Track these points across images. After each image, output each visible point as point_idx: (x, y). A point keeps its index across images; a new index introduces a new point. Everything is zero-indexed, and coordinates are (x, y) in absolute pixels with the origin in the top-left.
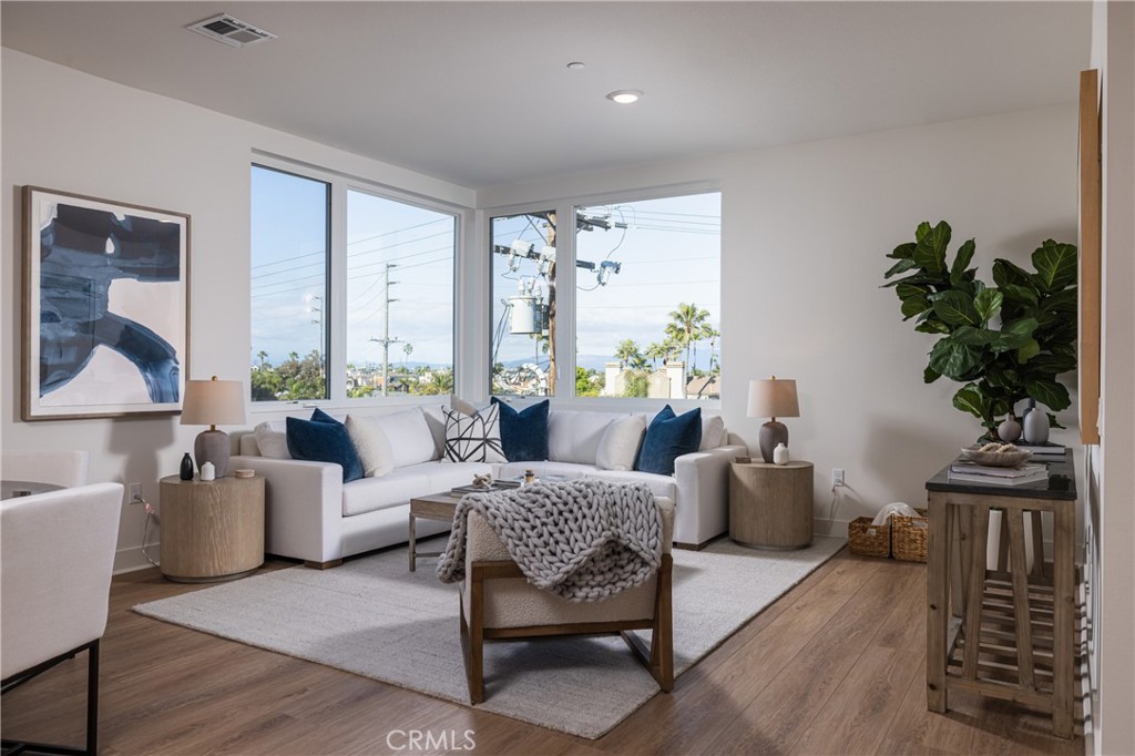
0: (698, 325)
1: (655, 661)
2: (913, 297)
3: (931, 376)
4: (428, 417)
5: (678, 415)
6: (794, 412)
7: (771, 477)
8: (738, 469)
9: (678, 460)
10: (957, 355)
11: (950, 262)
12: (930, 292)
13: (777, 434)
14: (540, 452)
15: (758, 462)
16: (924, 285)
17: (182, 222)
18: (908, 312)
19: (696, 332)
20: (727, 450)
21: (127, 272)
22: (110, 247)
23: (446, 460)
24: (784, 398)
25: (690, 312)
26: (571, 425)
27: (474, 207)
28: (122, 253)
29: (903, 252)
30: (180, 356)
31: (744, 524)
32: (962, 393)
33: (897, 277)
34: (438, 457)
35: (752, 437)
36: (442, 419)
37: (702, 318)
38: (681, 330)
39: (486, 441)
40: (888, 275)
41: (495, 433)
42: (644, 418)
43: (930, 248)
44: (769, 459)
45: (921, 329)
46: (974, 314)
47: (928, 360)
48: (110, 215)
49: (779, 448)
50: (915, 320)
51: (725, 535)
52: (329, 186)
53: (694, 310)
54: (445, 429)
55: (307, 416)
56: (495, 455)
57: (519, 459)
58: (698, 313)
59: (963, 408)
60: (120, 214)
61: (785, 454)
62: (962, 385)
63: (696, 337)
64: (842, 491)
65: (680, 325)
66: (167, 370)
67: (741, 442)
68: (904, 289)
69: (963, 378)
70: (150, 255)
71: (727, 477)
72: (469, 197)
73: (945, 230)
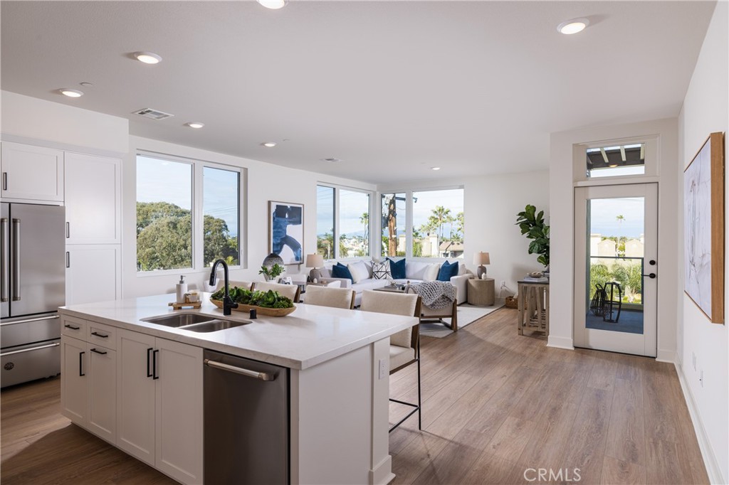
0: (444, 216)
1: (453, 327)
2: (524, 227)
3: (530, 253)
4: (365, 264)
5: (451, 264)
6: (488, 263)
7: (481, 283)
8: (470, 281)
9: (452, 278)
10: (537, 246)
11: (536, 216)
12: (530, 226)
13: (483, 270)
14: (403, 276)
15: (477, 279)
16: (528, 224)
17: (301, 206)
18: (523, 232)
19: (444, 220)
20: (467, 275)
21: (290, 223)
22: (287, 216)
23: (374, 278)
24: (485, 259)
25: (441, 210)
26: (413, 266)
27: (375, 190)
28: (289, 217)
29: (521, 214)
30: (302, 247)
31: (472, 298)
32: (540, 257)
33: (520, 221)
34: (371, 277)
35: (475, 271)
36: (370, 265)
37: (447, 213)
38: (437, 219)
39: (387, 272)
40: (518, 220)
41: (389, 270)
42: (439, 265)
43: (529, 214)
44: (480, 278)
45: (528, 237)
46: (542, 234)
47: (528, 247)
48: (287, 207)
49: (484, 274)
50: (526, 234)
51: (467, 302)
52: (334, 189)
53: (443, 210)
54: (372, 269)
55: (336, 264)
56: (389, 277)
57: (396, 278)
58: (445, 210)
59: (540, 262)
60: (289, 206)
61: (485, 276)
62: (540, 255)
63: (443, 222)
64: (504, 288)
65: (436, 216)
66: (299, 251)
67: (471, 273)
68: (522, 225)
69: (539, 253)
70: (295, 217)
71: (467, 284)
72: (374, 187)
73: (534, 208)
